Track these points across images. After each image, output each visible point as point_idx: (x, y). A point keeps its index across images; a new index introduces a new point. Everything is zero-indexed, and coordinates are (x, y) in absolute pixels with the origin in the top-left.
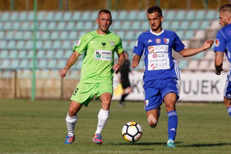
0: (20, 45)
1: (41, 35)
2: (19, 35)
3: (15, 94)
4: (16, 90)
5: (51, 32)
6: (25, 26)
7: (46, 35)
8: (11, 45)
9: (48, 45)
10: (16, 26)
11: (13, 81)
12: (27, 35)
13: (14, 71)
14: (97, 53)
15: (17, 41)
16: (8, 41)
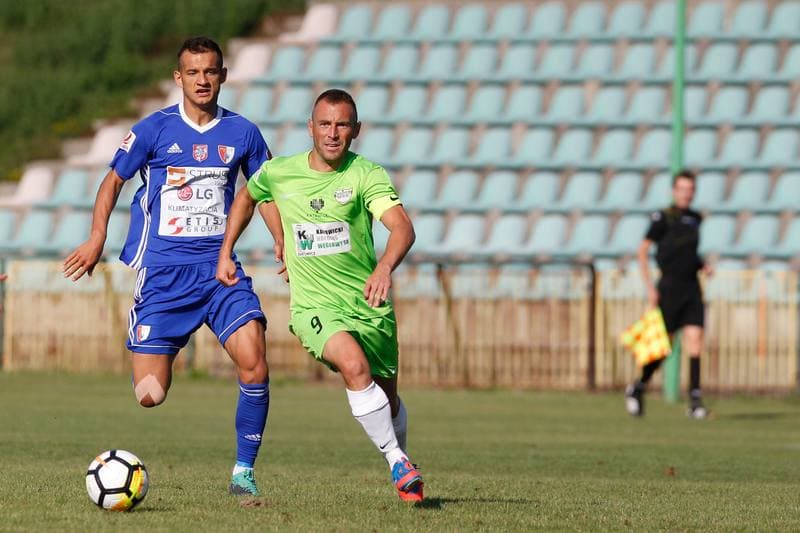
0: (614, 148)
1: (707, 108)
2: (606, 107)
3: (591, 370)
4: (592, 351)
5: (751, 89)
6: (637, 62)
7: (728, 105)
8: (573, 147)
9: (739, 148)
10: (596, 61)
11: (581, 314)
12: (646, 105)
13: (588, 266)
14: (301, 235)
15: (597, 130)
16: (557, 130)
